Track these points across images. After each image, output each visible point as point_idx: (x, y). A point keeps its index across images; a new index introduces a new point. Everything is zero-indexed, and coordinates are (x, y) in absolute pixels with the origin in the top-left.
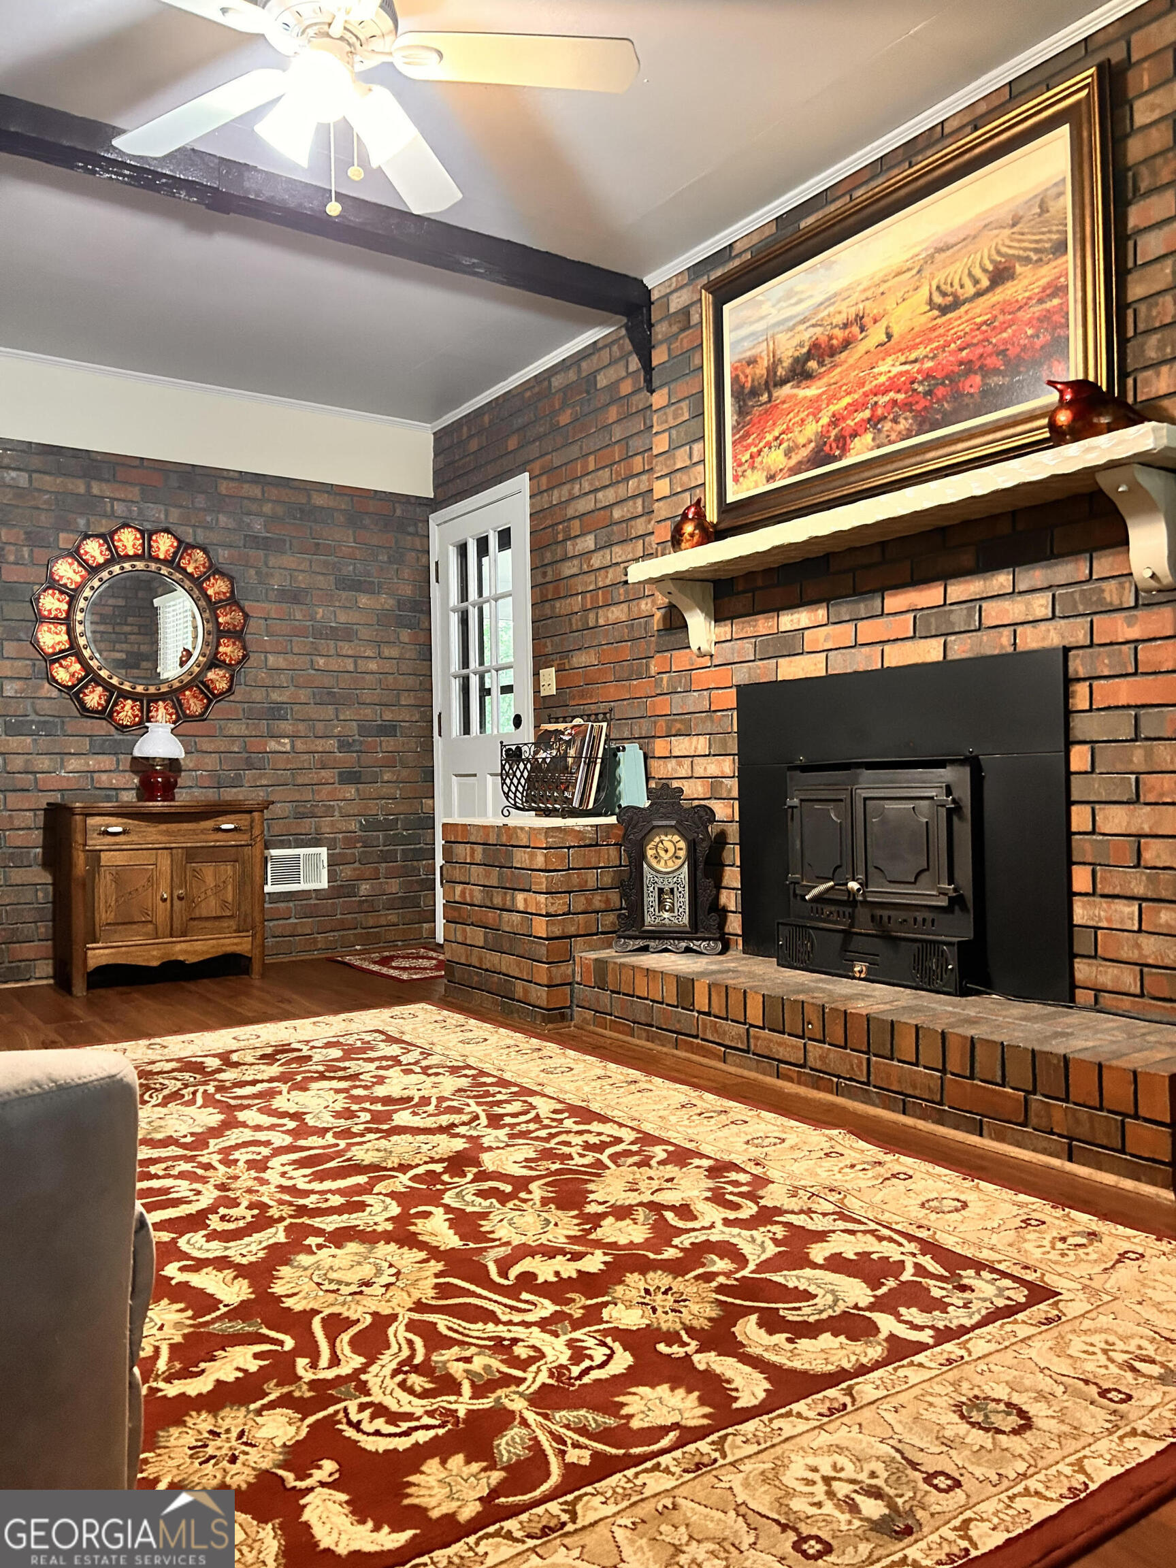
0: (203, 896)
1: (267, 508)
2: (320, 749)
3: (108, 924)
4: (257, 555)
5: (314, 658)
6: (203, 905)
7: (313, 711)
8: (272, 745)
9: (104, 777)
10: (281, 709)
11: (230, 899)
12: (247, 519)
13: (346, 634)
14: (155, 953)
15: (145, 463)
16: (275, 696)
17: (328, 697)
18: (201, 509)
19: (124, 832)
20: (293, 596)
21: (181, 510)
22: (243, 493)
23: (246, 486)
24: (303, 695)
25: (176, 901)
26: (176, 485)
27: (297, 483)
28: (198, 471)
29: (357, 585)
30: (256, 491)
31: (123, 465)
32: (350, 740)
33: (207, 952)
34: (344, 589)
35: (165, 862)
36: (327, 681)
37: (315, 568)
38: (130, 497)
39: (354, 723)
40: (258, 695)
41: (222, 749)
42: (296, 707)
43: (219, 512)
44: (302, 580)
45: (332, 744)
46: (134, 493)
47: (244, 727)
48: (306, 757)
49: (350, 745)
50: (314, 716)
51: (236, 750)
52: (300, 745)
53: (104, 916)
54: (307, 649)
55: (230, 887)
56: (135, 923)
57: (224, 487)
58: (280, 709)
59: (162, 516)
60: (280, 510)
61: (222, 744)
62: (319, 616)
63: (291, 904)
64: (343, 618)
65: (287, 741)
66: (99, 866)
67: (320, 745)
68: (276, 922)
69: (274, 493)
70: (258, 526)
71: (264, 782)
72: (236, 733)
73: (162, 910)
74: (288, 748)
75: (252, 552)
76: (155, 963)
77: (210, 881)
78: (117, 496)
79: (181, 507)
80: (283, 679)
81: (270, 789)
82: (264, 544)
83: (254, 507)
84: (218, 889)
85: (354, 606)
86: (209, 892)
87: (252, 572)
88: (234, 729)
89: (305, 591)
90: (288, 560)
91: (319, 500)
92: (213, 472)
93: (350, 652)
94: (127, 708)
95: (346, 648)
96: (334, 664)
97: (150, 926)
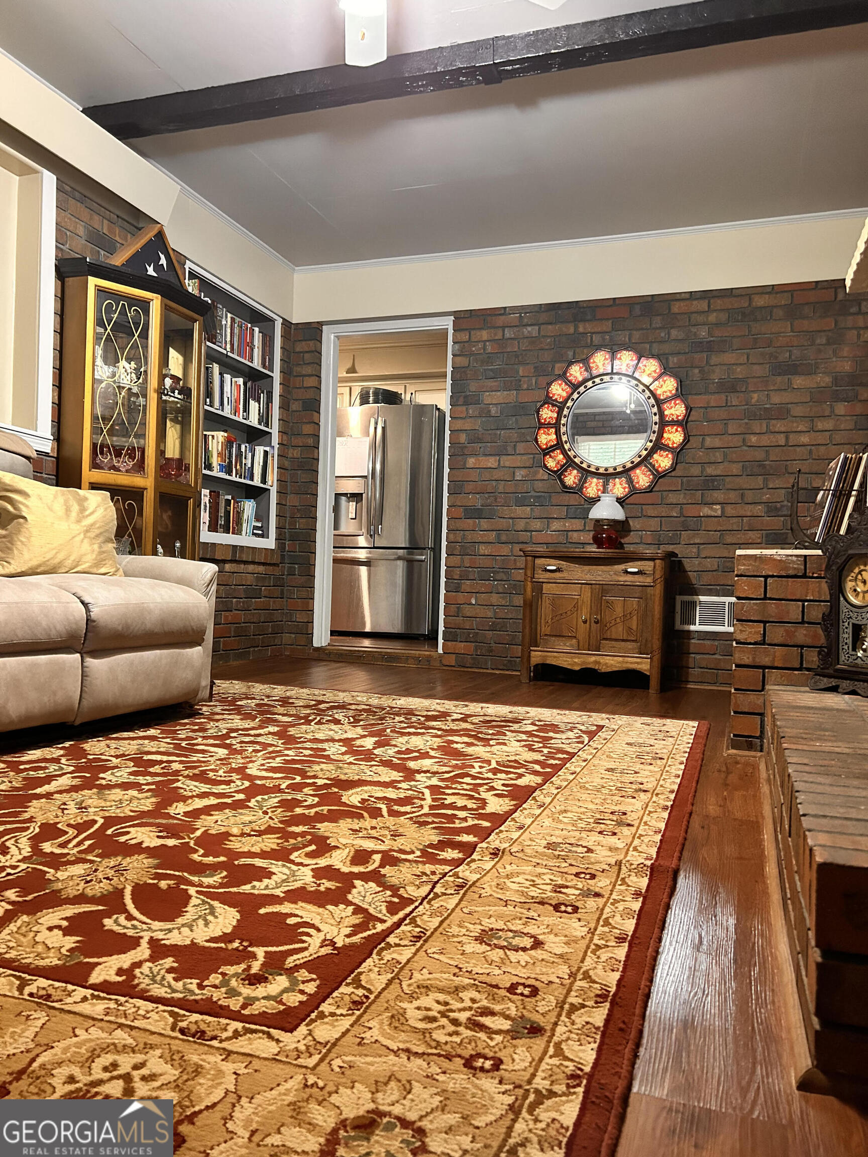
0: (613, 622)
1: (712, 318)
2: (749, 514)
3: (546, 635)
4: (700, 358)
5: (747, 436)
6: (613, 629)
7: (744, 482)
8: (706, 511)
9: (575, 534)
10: (716, 480)
11: (634, 627)
12: (694, 330)
13: (782, 413)
14: (576, 660)
15: (617, 302)
16: (710, 470)
17: (762, 469)
18: (657, 328)
19: (558, 570)
20: (730, 387)
21: (641, 332)
22: (693, 309)
23: (695, 303)
24: (736, 469)
25: (593, 624)
26: (639, 313)
27: (737, 291)
28: (656, 299)
29: (792, 369)
30: (703, 305)
31: (600, 306)
32: (778, 505)
33: (616, 667)
34: (779, 375)
35: (587, 594)
36: (760, 455)
37: (752, 360)
38: (605, 329)
39: (783, 491)
40: (696, 470)
41: (663, 514)
42: (728, 479)
43: (672, 328)
44: (740, 372)
45: (759, 509)
46: (607, 326)
47: (682, 496)
48: (735, 520)
49: (776, 509)
50: (745, 486)
51: (675, 515)
52: (730, 510)
53: (543, 629)
54: (743, 430)
55: (635, 618)
56: (564, 636)
57: (676, 308)
58: (713, 481)
59: (627, 339)
60: (723, 317)
61: (663, 511)
62: (753, 401)
63: (716, 643)
64: (776, 399)
65: (718, 507)
66: (542, 594)
67: (749, 510)
68: (701, 656)
69: (718, 303)
70: (703, 333)
71: (697, 541)
72: (675, 501)
73: (583, 629)
74: (719, 513)
75: (697, 356)
76: (577, 668)
77: (619, 611)
78: (596, 330)
79: (642, 329)
80: (719, 456)
81: (702, 546)
82: (709, 347)
83: (701, 319)
84: (626, 617)
85: (789, 387)
86: (618, 620)
87: (696, 371)
88: (672, 498)
89: (744, 380)
90: (729, 358)
91: (760, 301)
92: (669, 297)
93: (783, 429)
94: (593, 485)
95: (779, 426)
96: (766, 440)
97: (574, 641)
